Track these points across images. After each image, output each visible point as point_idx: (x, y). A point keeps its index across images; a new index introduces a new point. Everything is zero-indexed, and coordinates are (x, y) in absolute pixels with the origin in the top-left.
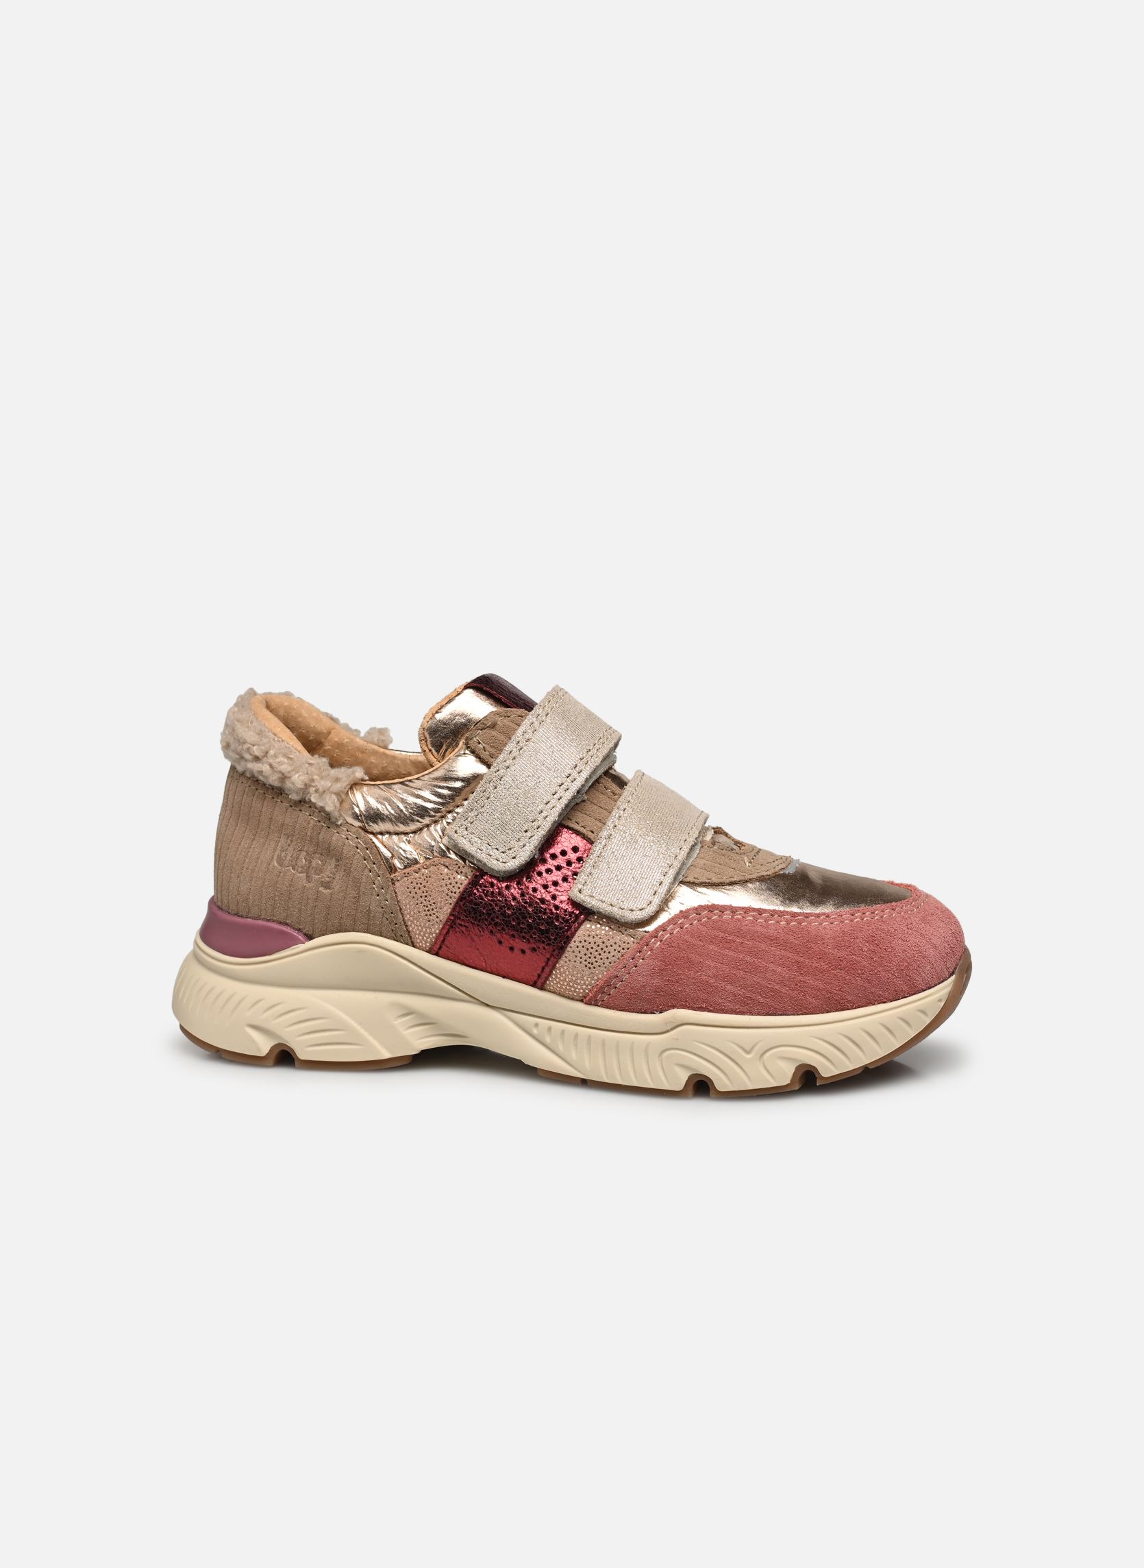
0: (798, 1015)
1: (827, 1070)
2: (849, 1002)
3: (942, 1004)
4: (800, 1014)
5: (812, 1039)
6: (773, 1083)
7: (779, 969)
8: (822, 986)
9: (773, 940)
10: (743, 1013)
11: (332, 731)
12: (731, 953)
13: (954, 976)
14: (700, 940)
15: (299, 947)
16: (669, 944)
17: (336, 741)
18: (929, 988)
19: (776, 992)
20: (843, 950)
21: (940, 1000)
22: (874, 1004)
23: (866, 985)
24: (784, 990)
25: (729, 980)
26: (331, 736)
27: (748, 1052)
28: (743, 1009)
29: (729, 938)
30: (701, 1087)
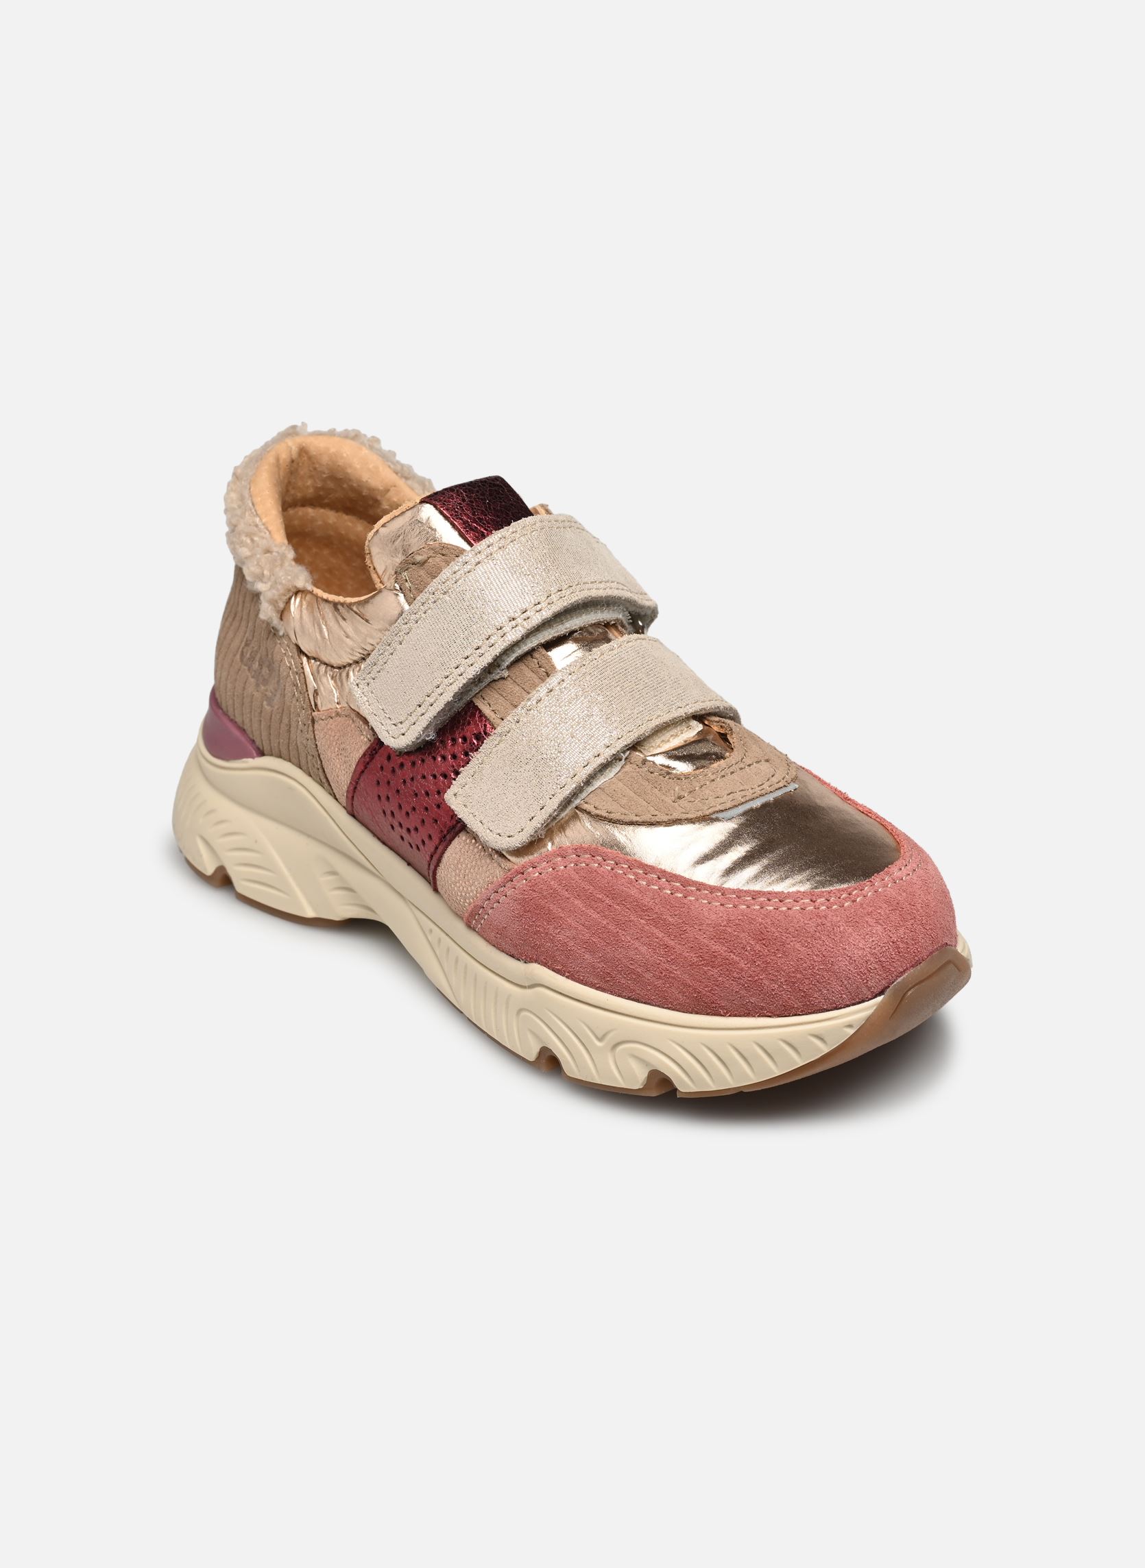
0: (663, 1008)
1: (685, 1085)
2: (722, 1007)
3: (851, 1032)
4: (666, 1008)
5: (671, 1042)
6: (620, 1083)
7: (644, 949)
8: (689, 982)
9: (642, 909)
10: (603, 990)
11: (392, 489)
12: (595, 916)
13: (882, 996)
14: (567, 890)
15: (247, 762)
16: (533, 886)
17: (394, 502)
18: (836, 1008)
19: (639, 975)
20: (720, 943)
21: (850, 1026)
22: (754, 1016)
23: (743, 992)
24: (648, 976)
25: (590, 948)
26: (390, 494)
27: (600, 1040)
28: (604, 986)
29: (598, 896)
30: (548, 1064)
